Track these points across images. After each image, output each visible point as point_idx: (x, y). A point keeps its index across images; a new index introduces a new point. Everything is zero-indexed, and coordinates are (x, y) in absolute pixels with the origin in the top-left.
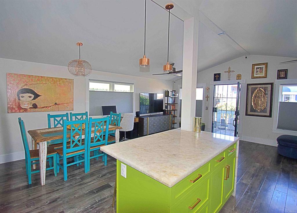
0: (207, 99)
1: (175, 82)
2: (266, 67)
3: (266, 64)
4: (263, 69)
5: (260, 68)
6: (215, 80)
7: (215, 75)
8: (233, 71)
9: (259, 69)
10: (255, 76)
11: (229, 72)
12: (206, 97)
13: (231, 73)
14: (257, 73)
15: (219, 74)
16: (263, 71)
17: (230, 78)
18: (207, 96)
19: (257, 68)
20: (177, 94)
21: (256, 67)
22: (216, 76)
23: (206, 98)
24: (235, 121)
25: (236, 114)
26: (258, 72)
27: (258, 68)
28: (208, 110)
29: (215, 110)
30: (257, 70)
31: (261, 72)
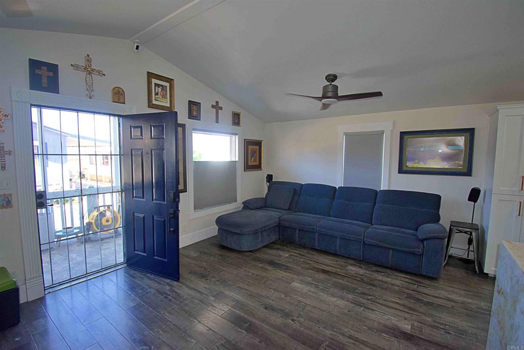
0: (3, 162)
2: (172, 88)
3: (171, 81)
4: (166, 90)
5: (161, 85)
8: (101, 74)
9: (160, 89)
10: (153, 102)
11: (89, 70)
14: (156, 96)
17: (94, 94)
19: (156, 85)
21: (154, 81)
22: (37, 71)
26: (159, 96)
27: (158, 85)
28: (11, 207)
29: (41, 200)
30: (157, 89)
31: (164, 96)
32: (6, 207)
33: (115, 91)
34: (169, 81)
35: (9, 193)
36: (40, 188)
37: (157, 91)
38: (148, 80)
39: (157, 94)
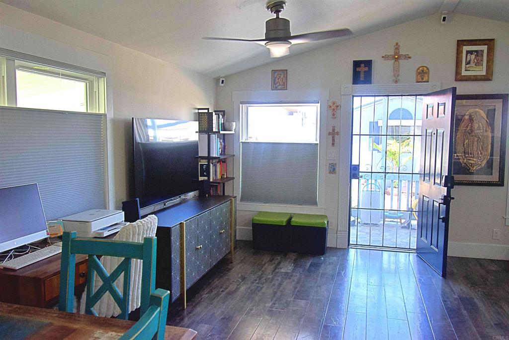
0: (333, 140)
1: (223, 81)
2: (491, 51)
3: (490, 43)
4: (482, 56)
5: (475, 51)
6: (356, 79)
7: (357, 64)
8: (407, 57)
9: (473, 56)
10: (464, 73)
11: (397, 57)
12: (329, 134)
13: (402, 62)
14: (468, 66)
15: (368, 63)
16: (482, 60)
17: (399, 78)
18: (334, 130)
19: (468, 52)
20: (234, 123)
21: (466, 48)
22: (358, 69)
23: (331, 136)
24: (443, 204)
25: (449, 185)
26: (472, 64)
27: (471, 52)
28: (335, 173)
29: (354, 172)
30: (469, 57)
31: (478, 64)
32: (333, 174)
33: (419, 71)
34: (487, 42)
35: (335, 163)
36: (355, 162)
37: (468, 59)
38: (458, 50)
39: (468, 63)
